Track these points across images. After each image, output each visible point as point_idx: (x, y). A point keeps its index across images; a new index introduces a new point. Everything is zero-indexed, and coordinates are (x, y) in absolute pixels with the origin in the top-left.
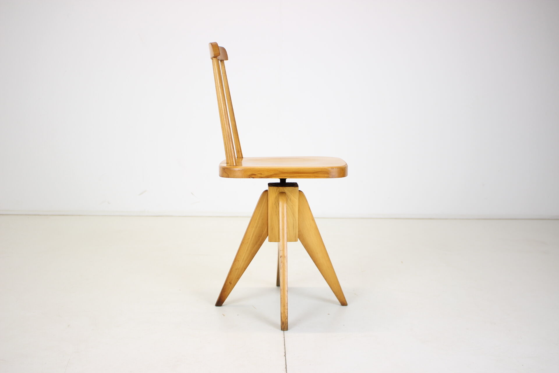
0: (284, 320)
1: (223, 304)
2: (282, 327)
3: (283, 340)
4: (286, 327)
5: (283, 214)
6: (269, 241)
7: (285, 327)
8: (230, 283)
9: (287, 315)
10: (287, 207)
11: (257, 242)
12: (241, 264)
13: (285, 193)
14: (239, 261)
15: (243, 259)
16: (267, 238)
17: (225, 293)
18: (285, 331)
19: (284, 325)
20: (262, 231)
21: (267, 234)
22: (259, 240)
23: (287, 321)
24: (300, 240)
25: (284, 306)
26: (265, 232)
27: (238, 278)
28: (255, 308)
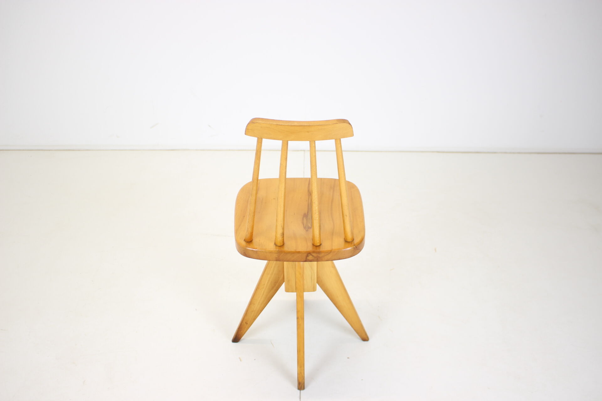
0: (300, 381)
2: (298, 386)
7: (301, 386)
9: (303, 376)
11: (273, 288)
12: (256, 307)
14: (254, 304)
15: (259, 302)
16: (283, 287)
17: (241, 331)
18: (301, 391)
19: (301, 385)
20: (278, 277)
21: (283, 281)
22: (275, 285)
23: (303, 381)
26: (281, 278)
27: (255, 319)
28: (273, 345)
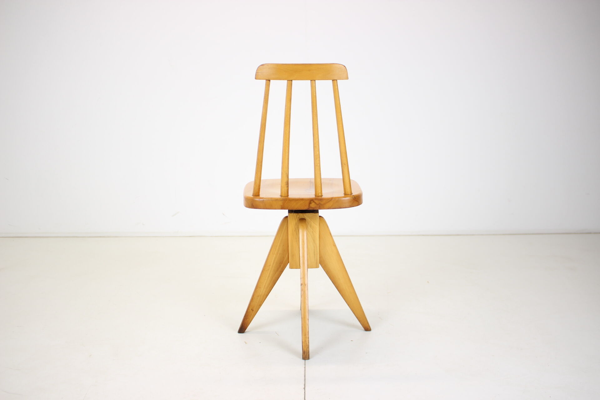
0: (305, 349)
1: (246, 331)
2: (303, 356)
3: (304, 370)
4: (307, 356)
5: (303, 241)
6: (290, 268)
8: (252, 310)
9: (308, 344)
10: (307, 233)
11: (278, 269)
12: (262, 291)
13: (305, 219)
14: (260, 288)
15: (265, 286)
16: (288, 266)
17: (247, 320)
18: (306, 361)
19: (306, 354)
20: (283, 258)
21: (288, 262)
22: (280, 266)
23: (308, 350)
24: (321, 266)
25: (305, 335)
26: (286, 258)
27: (260, 305)
28: (278, 334)
